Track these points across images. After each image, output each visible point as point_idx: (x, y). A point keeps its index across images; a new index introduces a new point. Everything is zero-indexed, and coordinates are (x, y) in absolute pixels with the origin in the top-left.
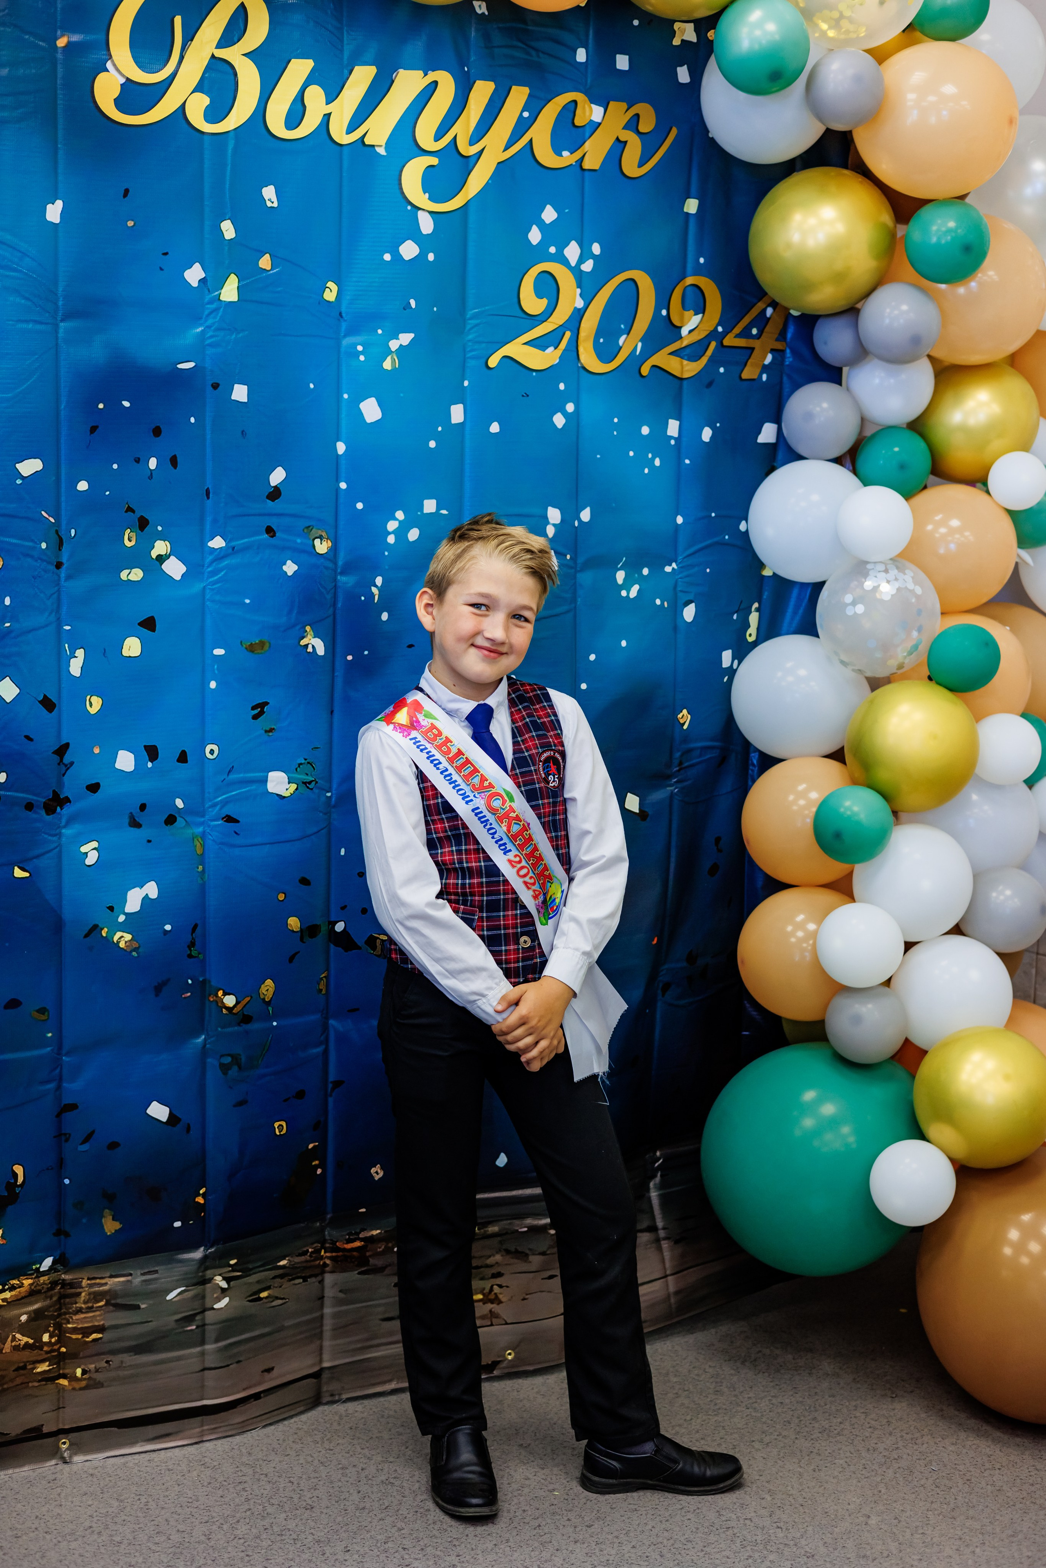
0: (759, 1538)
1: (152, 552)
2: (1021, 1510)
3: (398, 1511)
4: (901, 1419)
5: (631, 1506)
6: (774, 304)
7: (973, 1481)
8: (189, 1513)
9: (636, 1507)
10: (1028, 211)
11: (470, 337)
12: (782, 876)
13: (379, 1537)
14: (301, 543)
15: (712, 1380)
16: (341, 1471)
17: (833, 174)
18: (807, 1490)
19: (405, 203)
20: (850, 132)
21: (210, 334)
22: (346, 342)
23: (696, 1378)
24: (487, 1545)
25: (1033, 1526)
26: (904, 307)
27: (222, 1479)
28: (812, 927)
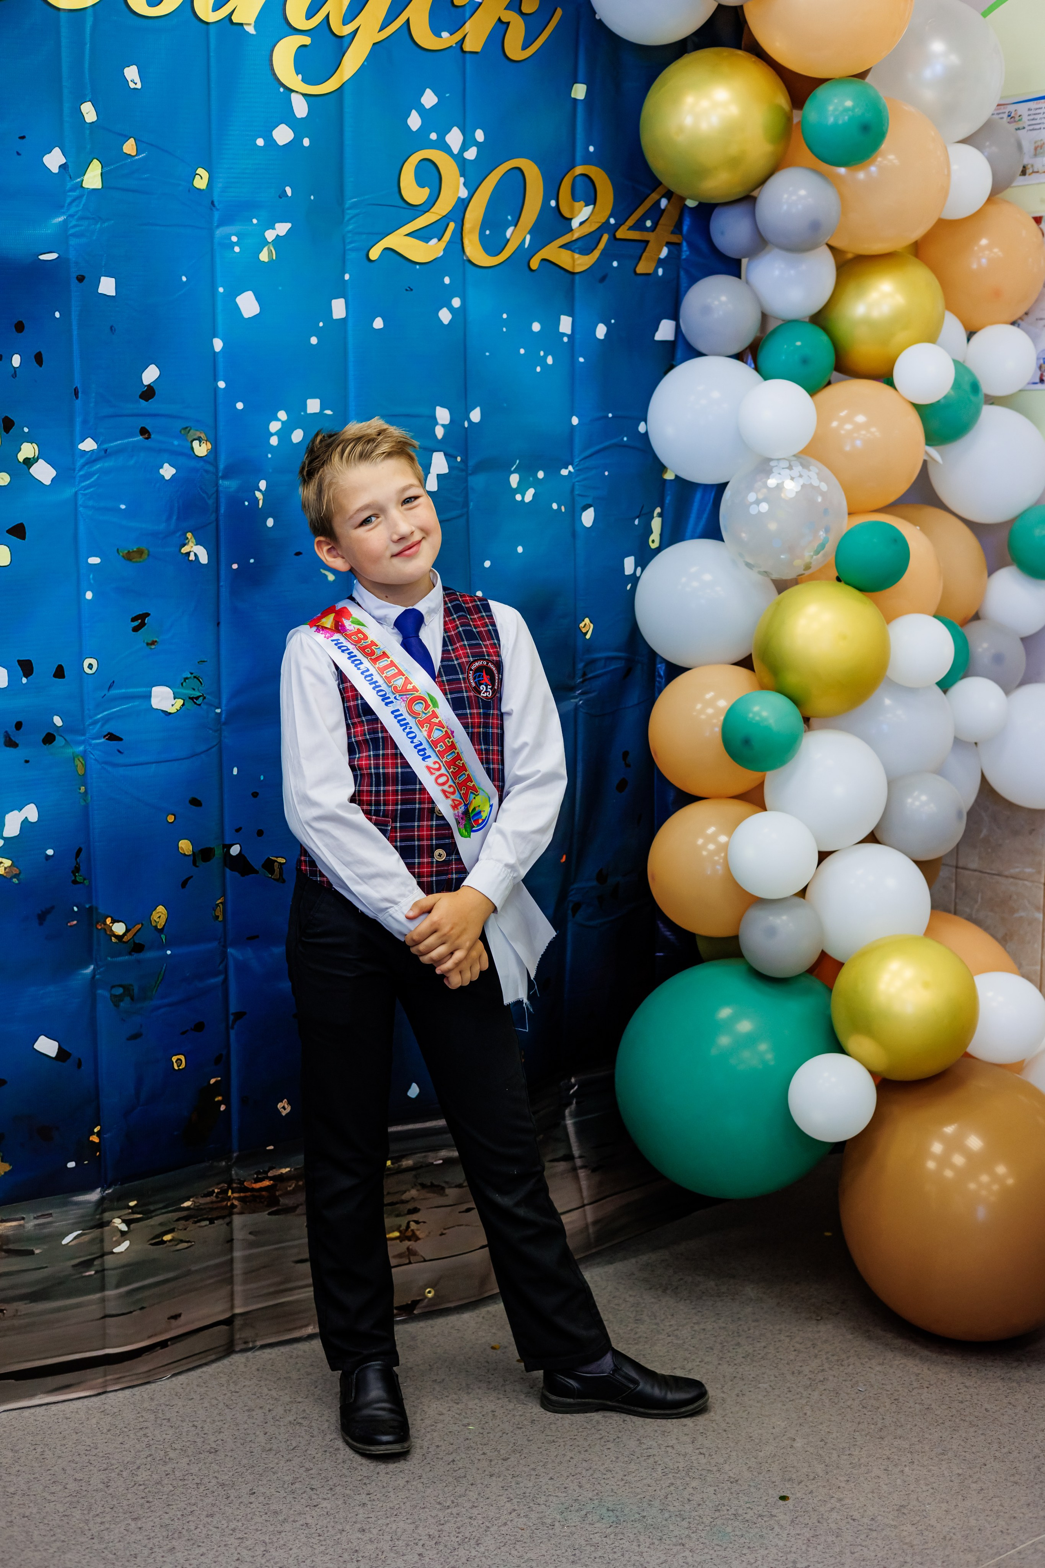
0: (681, 1465)
1: (19, 455)
2: (950, 1427)
3: (306, 1451)
4: (826, 1341)
5: (549, 1438)
6: (669, 195)
7: (900, 1400)
8: (87, 1461)
9: (554, 1438)
10: (929, 95)
11: (350, 227)
12: (691, 788)
13: (286, 1478)
14: (179, 445)
15: (632, 1309)
16: (247, 1413)
17: (725, 54)
18: (730, 1415)
19: (277, 85)
20: (741, 7)
21: (74, 223)
22: (219, 232)
23: (616, 1307)
24: (398, 1482)
25: (963, 1444)
26: (803, 192)
27: (122, 1425)
28: (723, 839)
